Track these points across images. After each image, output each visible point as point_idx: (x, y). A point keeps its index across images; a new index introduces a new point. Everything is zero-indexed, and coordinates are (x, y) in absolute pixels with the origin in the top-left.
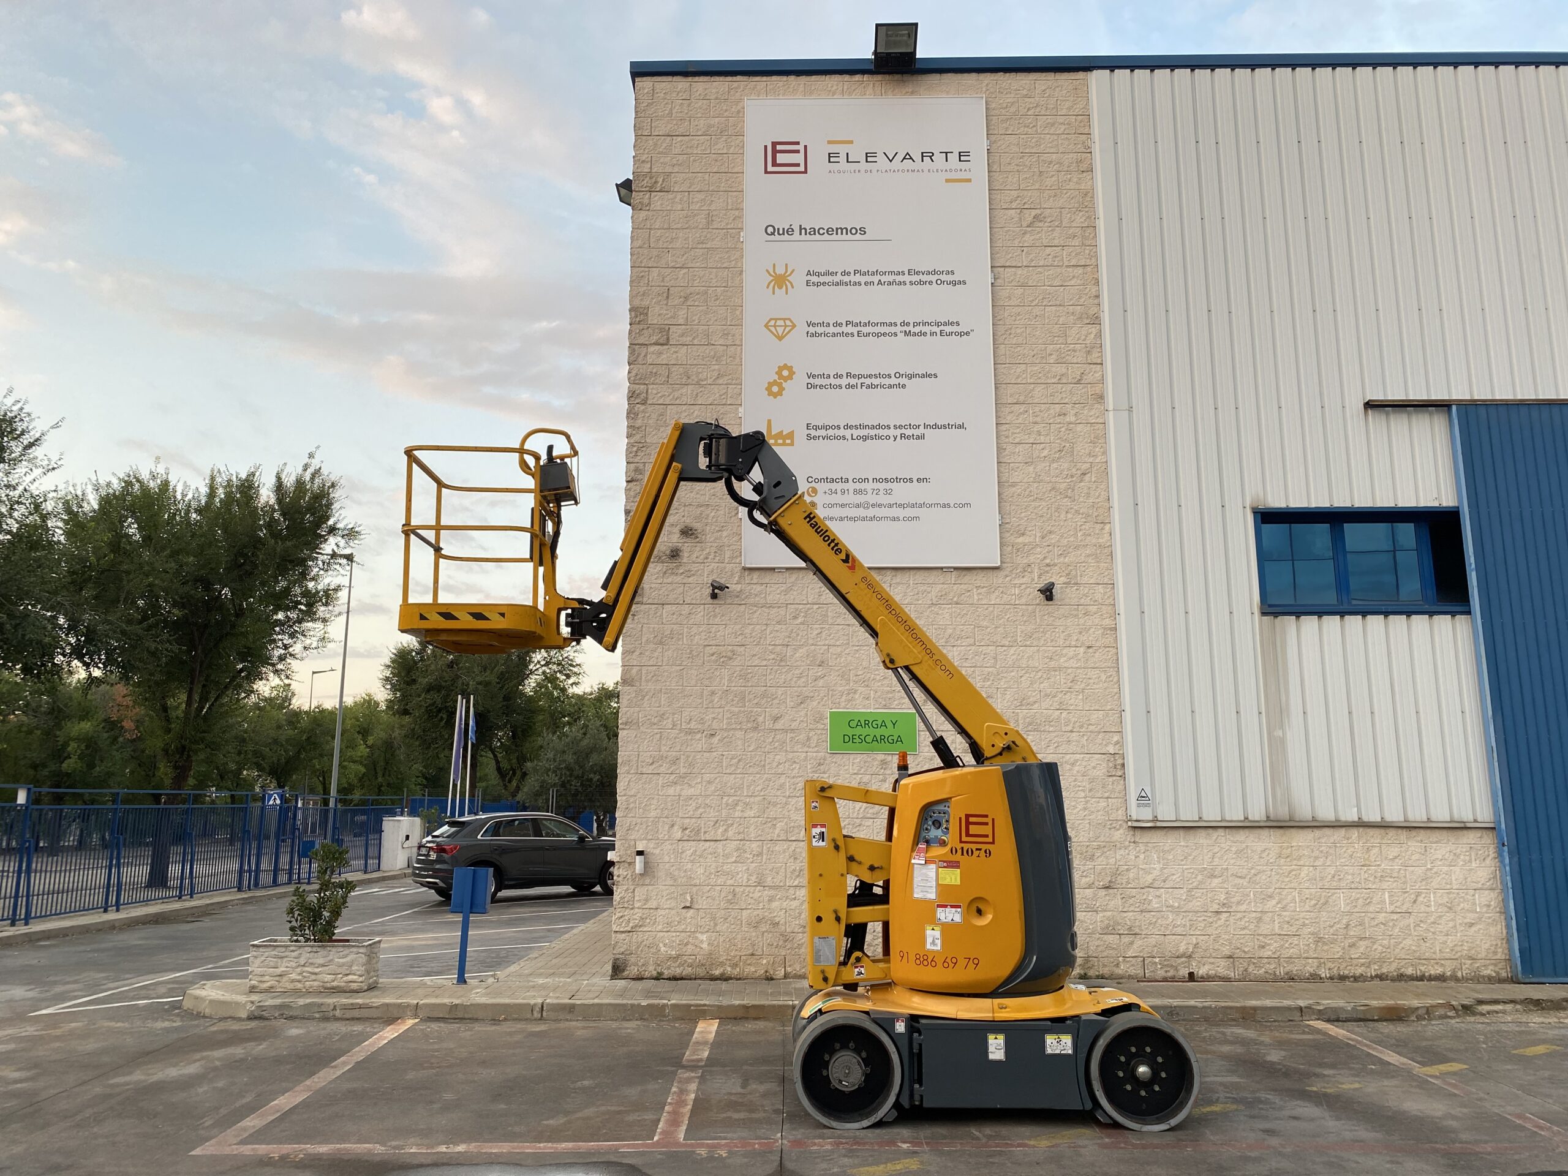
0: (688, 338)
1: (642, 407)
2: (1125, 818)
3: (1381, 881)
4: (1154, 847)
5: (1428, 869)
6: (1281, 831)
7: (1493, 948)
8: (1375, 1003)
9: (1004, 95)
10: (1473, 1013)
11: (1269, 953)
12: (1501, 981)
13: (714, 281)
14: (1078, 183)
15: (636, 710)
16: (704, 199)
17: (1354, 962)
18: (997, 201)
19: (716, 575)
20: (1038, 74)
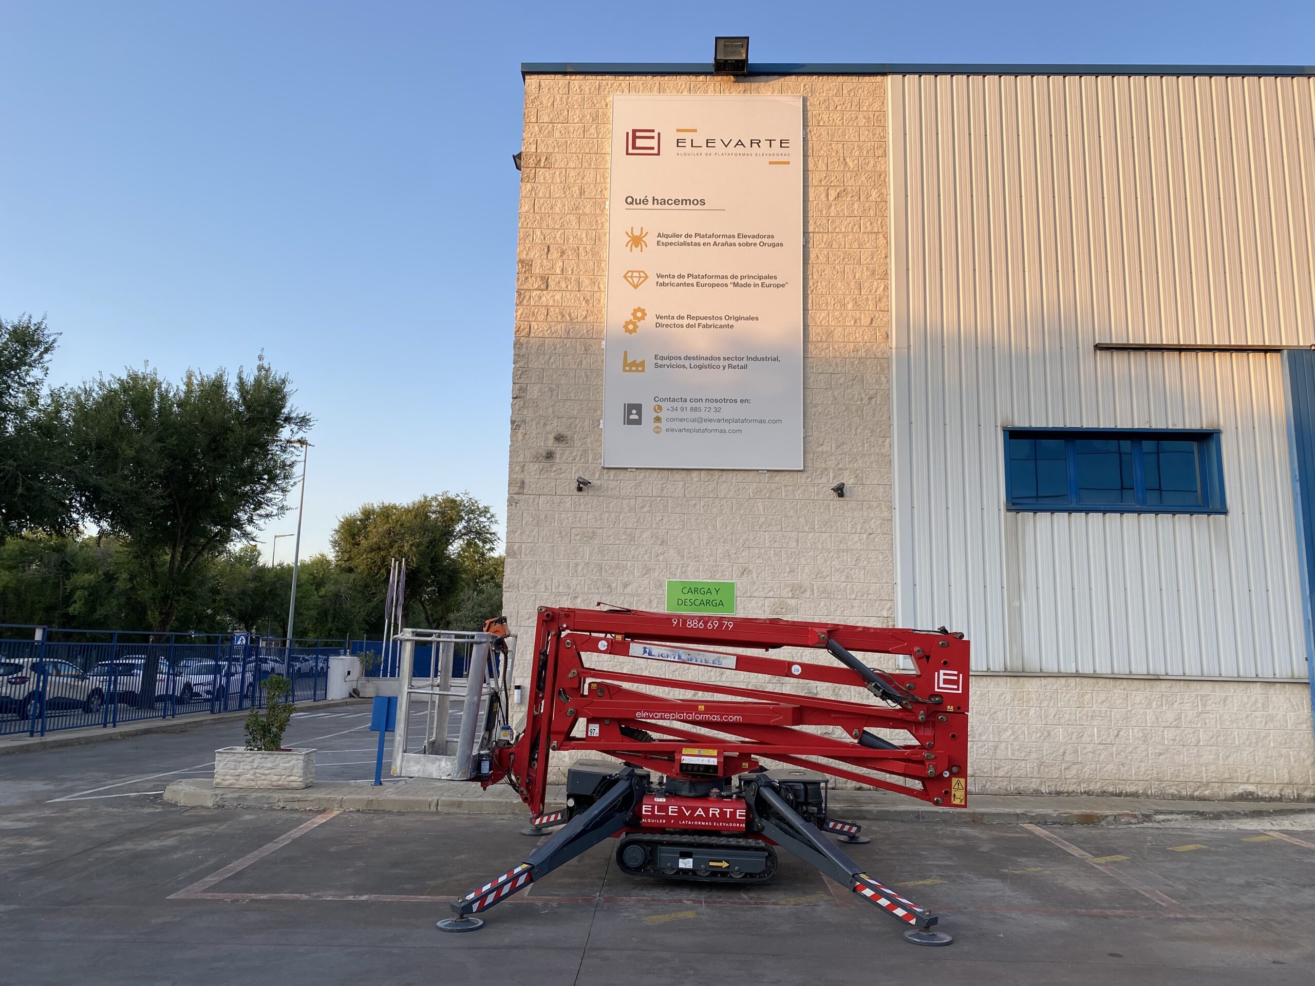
0: (563, 285)
1: (527, 339)
3: (1091, 719)
5: (1128, 711)
6: (1015, 680)
7: (1176, 772)
8: (1076, 812)
9: (817, 94)
10: (1151, 821)
11: (1002, 773)
12: (1181, 798)
13: (585, 240)
14: (875, 166)
15: (517, 577)
16: (578, 174)
17: (1068, 781)
18: (810, 179)
19: (581, 473)
20: (845, 78)
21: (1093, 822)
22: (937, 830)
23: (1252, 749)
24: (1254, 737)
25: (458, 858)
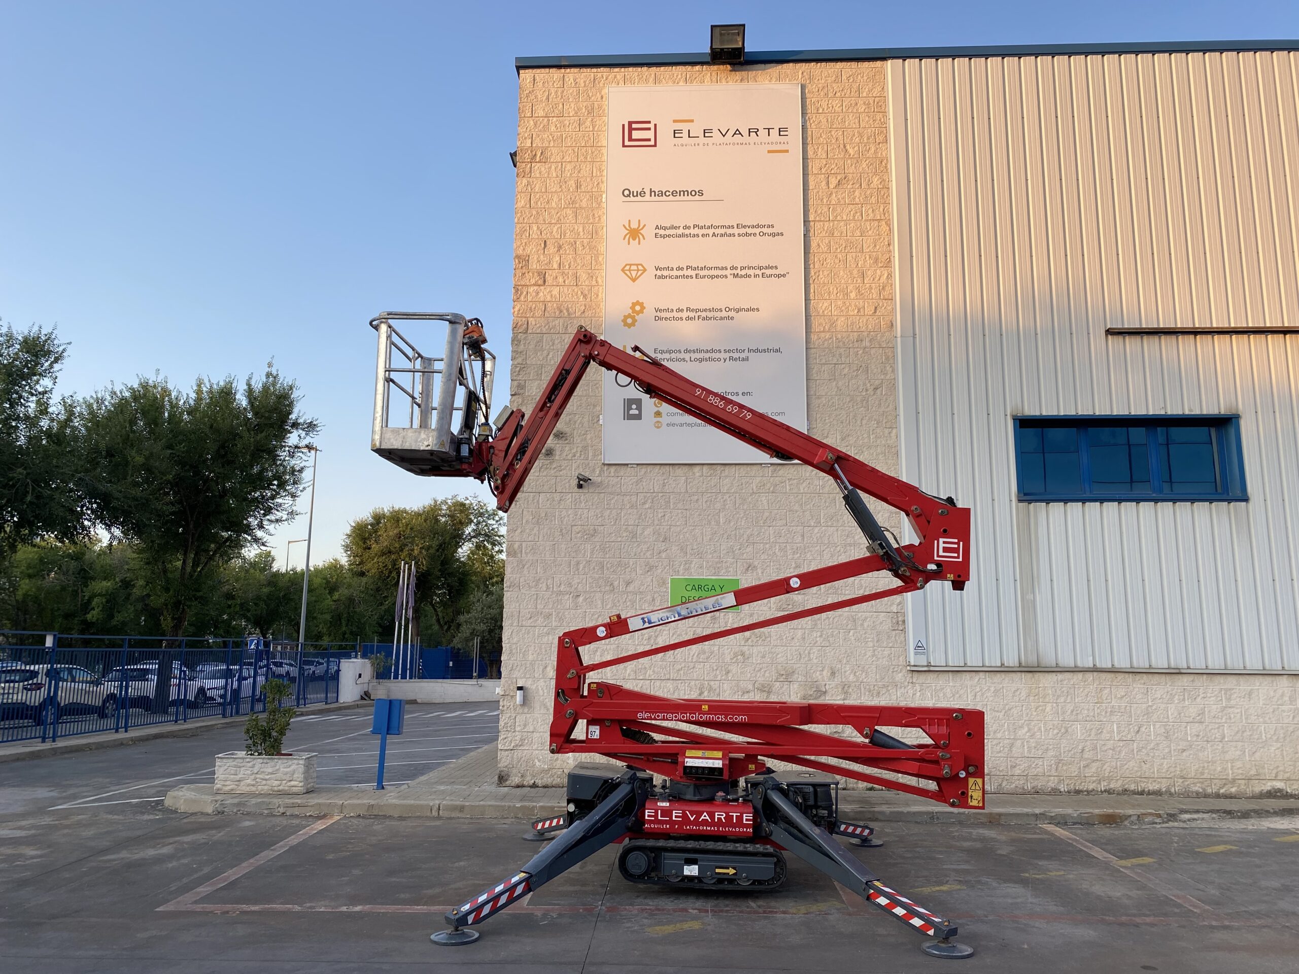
0: (561, 280)
1: (525, 335)
2: (904, 663)
3: (1110, 715)
4: (928, 687)
5: (1149, 706)
6: (1030, 675)
7: (1201, 769)
8: (1097, 811)
9: (816, 81)
10: (1176, 820)
11: (1019, 772)
12: (1206, 796)
13: (582, 234)
14: (876, 152)
15: (518, 576)
16: (574, 168)
17: (1088, 779)
18: (810, 167)
19: (581, 470)
20: (844, 64)
21: (1116, 823)
22: (952, 832)
23: (1279, 745)
24: (1282, 731)
25: (456, 865)
